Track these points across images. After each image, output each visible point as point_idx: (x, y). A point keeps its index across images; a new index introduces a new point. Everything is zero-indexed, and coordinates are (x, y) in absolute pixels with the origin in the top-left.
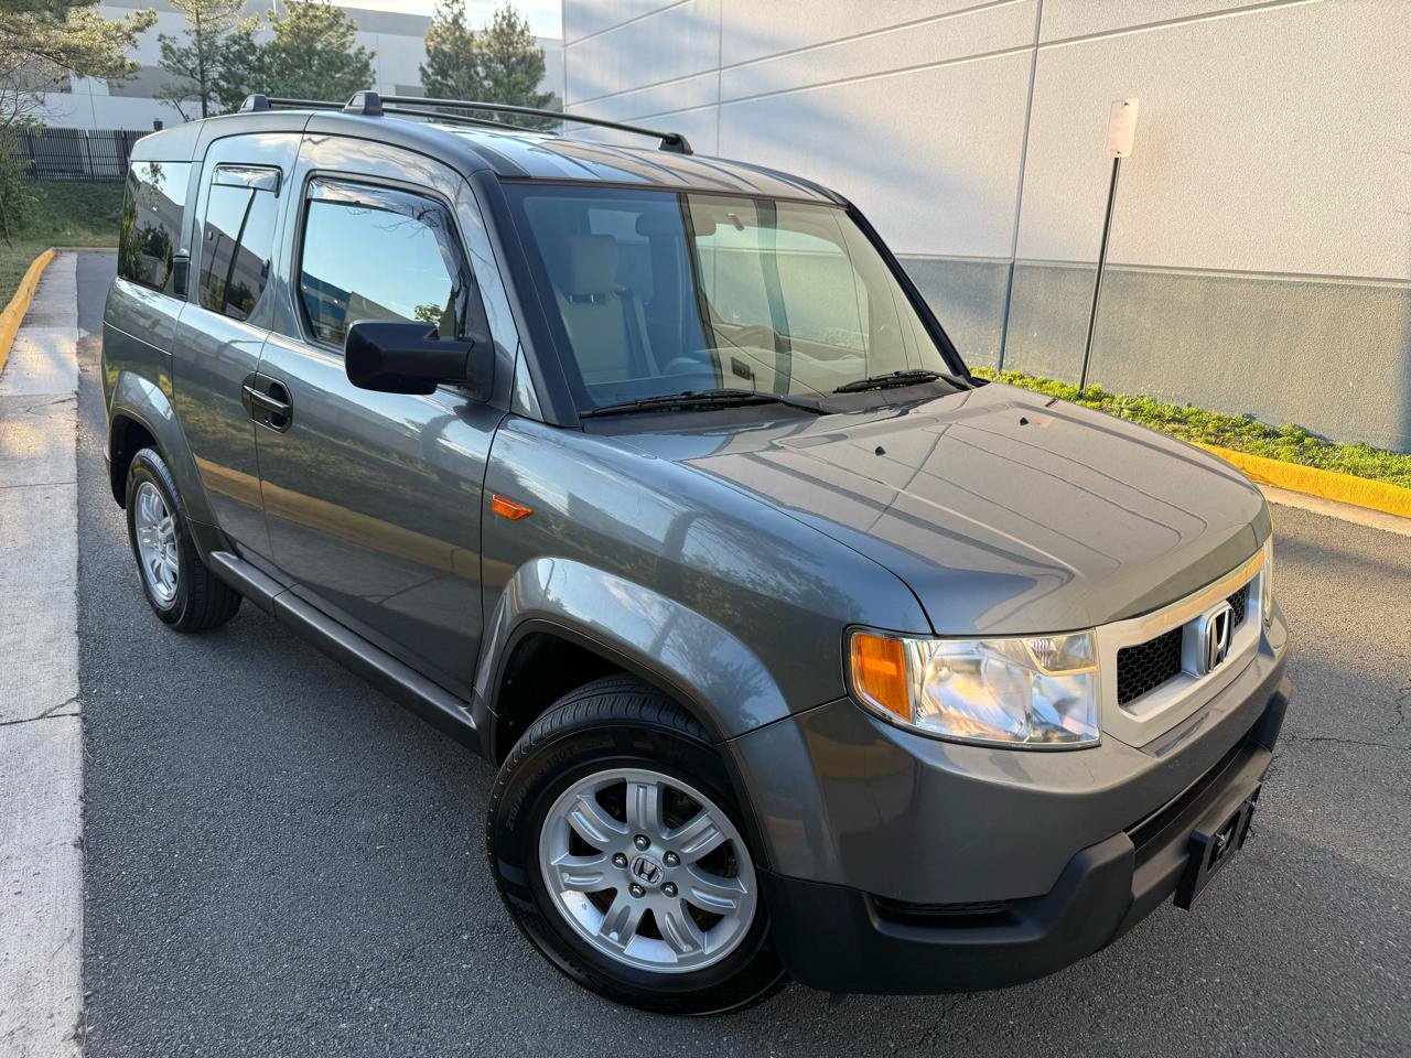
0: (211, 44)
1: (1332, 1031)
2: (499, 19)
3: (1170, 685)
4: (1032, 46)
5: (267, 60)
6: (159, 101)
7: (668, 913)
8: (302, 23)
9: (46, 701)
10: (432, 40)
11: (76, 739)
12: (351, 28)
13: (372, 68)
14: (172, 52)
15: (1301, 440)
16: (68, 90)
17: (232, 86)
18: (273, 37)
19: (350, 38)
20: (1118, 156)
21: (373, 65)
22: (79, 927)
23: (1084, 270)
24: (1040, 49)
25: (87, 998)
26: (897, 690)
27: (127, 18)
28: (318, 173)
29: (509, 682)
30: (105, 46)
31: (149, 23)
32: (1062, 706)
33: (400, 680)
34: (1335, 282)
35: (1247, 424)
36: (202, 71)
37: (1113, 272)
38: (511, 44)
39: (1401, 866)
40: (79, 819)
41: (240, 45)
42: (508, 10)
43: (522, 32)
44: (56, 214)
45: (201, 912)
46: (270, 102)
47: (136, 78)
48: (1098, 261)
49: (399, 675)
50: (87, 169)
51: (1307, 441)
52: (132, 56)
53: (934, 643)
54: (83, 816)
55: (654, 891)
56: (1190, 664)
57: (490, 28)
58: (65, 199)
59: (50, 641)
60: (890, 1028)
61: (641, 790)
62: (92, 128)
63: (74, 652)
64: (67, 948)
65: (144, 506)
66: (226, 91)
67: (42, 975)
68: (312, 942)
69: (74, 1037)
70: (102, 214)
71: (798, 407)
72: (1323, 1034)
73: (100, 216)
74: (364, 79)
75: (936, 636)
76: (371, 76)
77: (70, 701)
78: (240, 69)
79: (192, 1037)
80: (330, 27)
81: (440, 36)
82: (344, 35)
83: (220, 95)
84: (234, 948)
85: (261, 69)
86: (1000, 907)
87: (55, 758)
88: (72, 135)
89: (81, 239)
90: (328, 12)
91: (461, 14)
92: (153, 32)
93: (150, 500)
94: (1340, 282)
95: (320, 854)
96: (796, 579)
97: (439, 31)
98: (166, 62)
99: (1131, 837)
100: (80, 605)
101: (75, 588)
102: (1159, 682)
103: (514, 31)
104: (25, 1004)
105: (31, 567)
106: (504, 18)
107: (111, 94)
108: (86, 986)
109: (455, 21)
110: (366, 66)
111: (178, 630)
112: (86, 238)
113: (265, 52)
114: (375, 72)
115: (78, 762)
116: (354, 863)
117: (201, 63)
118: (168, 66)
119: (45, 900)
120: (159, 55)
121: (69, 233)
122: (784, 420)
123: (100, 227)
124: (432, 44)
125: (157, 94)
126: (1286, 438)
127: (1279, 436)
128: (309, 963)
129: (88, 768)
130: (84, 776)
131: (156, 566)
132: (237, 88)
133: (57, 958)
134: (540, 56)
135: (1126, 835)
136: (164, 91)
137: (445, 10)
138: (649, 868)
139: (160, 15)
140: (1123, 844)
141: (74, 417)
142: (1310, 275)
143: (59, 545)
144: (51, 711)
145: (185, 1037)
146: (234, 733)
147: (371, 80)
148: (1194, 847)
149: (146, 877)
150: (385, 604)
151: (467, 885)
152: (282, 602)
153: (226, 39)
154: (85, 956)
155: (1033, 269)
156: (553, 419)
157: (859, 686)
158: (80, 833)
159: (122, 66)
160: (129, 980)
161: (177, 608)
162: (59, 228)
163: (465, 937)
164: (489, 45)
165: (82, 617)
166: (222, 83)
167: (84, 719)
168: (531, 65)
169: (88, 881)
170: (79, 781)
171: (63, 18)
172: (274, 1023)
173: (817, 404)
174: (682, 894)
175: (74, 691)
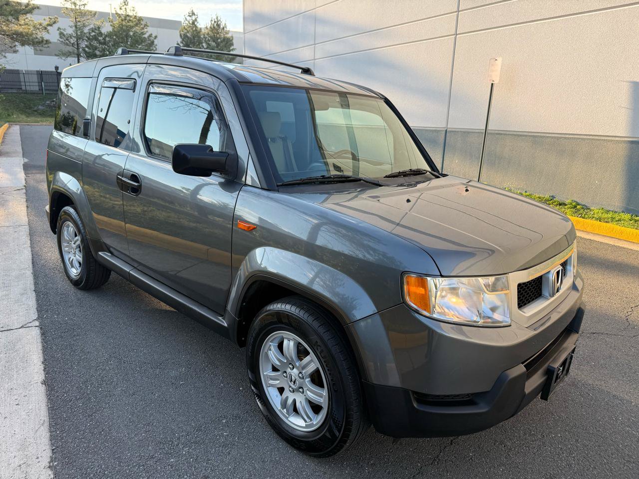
0: (82, 32)
1: (611, 456)
2: (213, 22)
3: (538, 301)
4: (454, 35)
5: (107, 39)
6: (57, 57)
8: (124, 23)
9: (23, 320)
10: (183, 31)
11: (38, 337)
12: (146, 25)
13: (155, 43)
14: (64, 35)
15: (575, 207)
16: (15, 52)
17: (91, 51)
18: (110, 29)
19: (146, 30)
20: (493, 82)
21: (156, 42)
22: (47, 419)
23: (478, 132)
24: (458, 36)
25: (53, 450)
26: (425, 300)
27: (45, 20)
28: (153, 81)
29: (244, 304)
30: (34, 32)
31: (55, 23)
32: (493, 309)
33: (190, 306)
34: (589, 137)
35: (551, 200)
36: (78, 44)
37: (491, 134)
38: (218, 33)
39: (634, 386)
40: (43, 372)
41: (95, 32)
42: (217, 18)
43: (223, 28)
44: (9, 108)
45: (102, 411)
46: (129, 51)
47: (48, 47)
48: (484, 128)
49: (190, 304)
50: (23, 88)
51: (578, 207)
52: (46, 36)
53: (441, 279)
54: (44, 370)
56: (545, 292)
57: (208, 27)
58: (13, 101)
59: (22, 294)
60: (418, 457)
62: (26, 69)
63: (34, 299)
64: (42, 428)
65: (65, 233)
66: (89, 53)
67: (32, 440)
68: (155, 424)
69: (49, 467)
70: (30, 108)
71: (370, 183)
72: (607, 457)
73: (29, 109)
74: (151, 48)
75: (442, 276)
76: (155, 47)
77: (34, 320)
78: (95, 43)
79: (103, 466)
80: (136, 25)
81: (186, 30)
82: (143, 29)
83: (86, 55)
84: (119, 427)
85: (104, 43)
86: (469, 397)
87: (29, 345)
88: (17, 72)
89: (21, 119)
90: (136, 19)
91: (196, 20)
92: (56, 26)
93: (69, 230)
94: (591, 137)
95: (155, 386)
96: (373, 254)
97: (186, 27)
98: (61, 40)
99: (525, 366)
100: (34, 279)
101: (31, 271)
102: (533, 300)
103: (220, 28)
104: (25, 453)
105: (11, 262)
106: (215, 22)
107: (35, 54)
108: (52, 445)
109: (193, 23)
110: (153, 42)
111: (80, 289)
112: (23, 118)
113: (106, 36)
114: (156, 45)
115: (40, 347)
116: (171, 390)
117: (77, 40)
118: (62, 41)
119: (30, 407)
120: (58, 37)
121: (15, 117)
122: (364, 188)
123: (29, 114)
124: (182, 33)
125: (57, 54)
126: (569, 206)
127: (566, 205)
128: (154, 433)
129: (45, 350)
130: (43, 353)
131: (71, 259)
132: (94, 51)
133: (38, 433)
134: (231, 39)
135: (522, 366)
136: (60, 53)
137: (188, 18)
138: (293, 379)
139: (60, 19)
140: (521, 369)
141: (25, 196)
142: (578, 135)
143: (23, 252)
144: (25, 325)
145: (100, 466)
146: (111, 334)
147: (155, 49)
148: (549, 373)
149: (76, 397)
150: (177, 274)
151: (223, 399)
152: (133, 274)
153: (89, 30)
154: (51, 432)
155: (455, 132)
156: (265, 187)
157: (408, 299)
158: (44, 378)
159: (42, 41)
160: (72, 442)
161: (81, 278)
162: (11, 114)
163: (224, 421)
164: (208, 34)
165: (36, 284)
166: (87, 49)
167: (41, 328)
168: (227, 43)
169: (49, 399)
170: (41, 355)
171: (17, 19)
172: (140, 460)
173: (378, 181)
175: (36, 316)
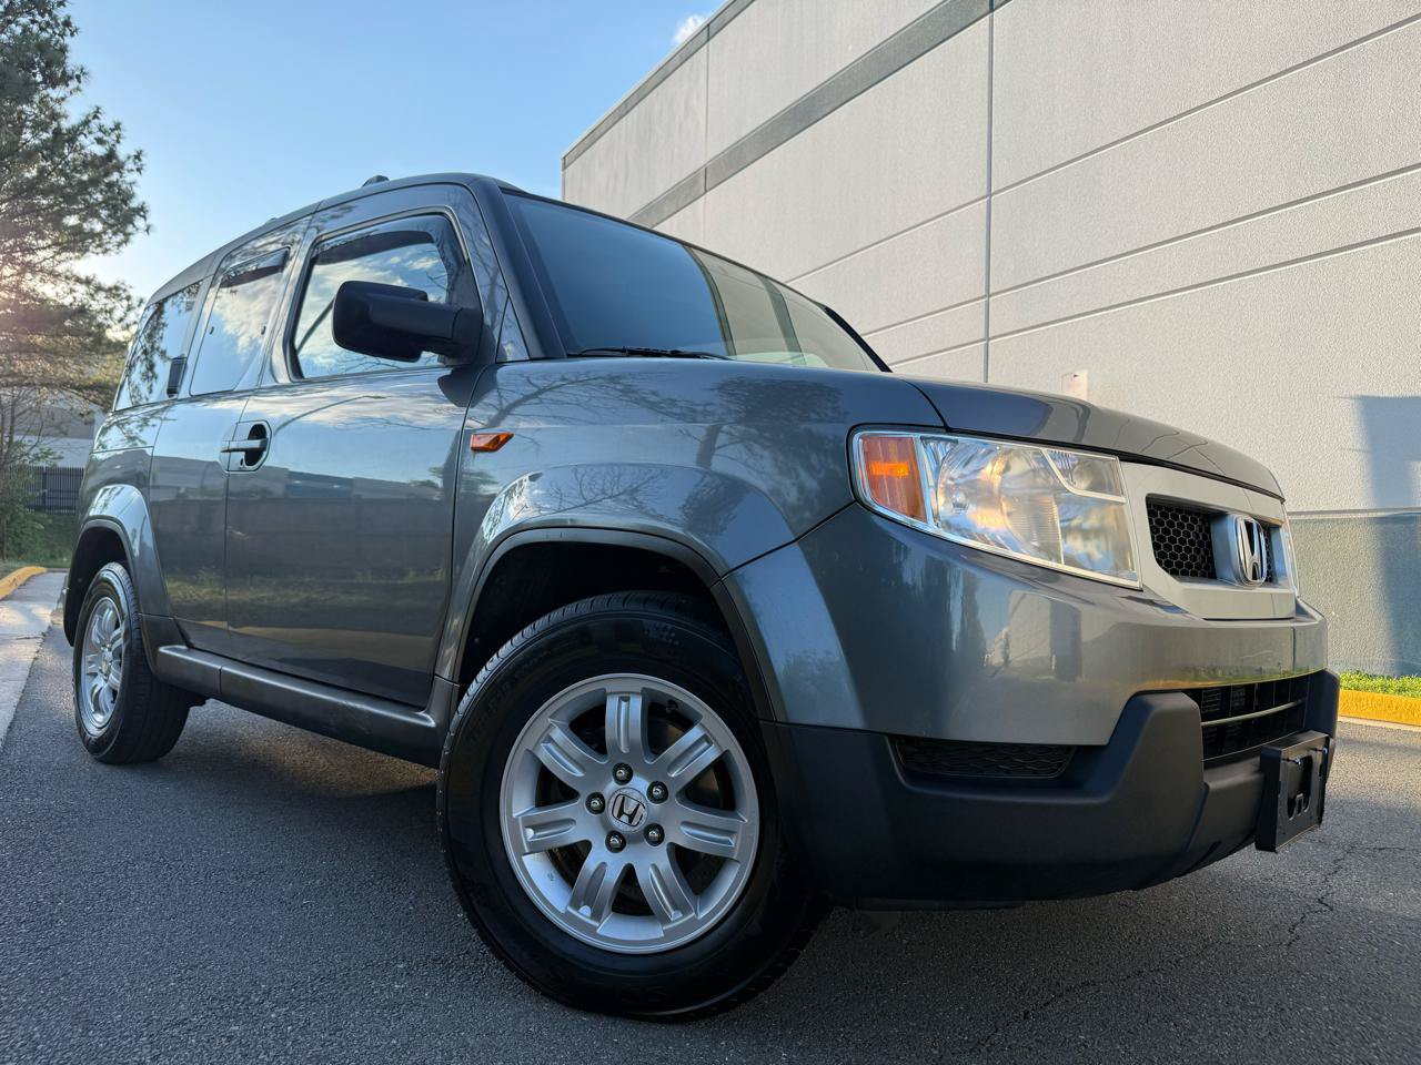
4: (984, 339)
7: (653, 866)
28: (324, 238)
55: (635, 839)
56: (1224, 573)
61: (624, 704)
65: (95, 628)
75: (949, 430)
93: (103, 618)
102: (1195, 574)
131: (96, 692)
138: (629, 809)
152: (229, 669)
156: (538, 354)
157: (867, 492)
161: (111, 729)
174: (671, 837)
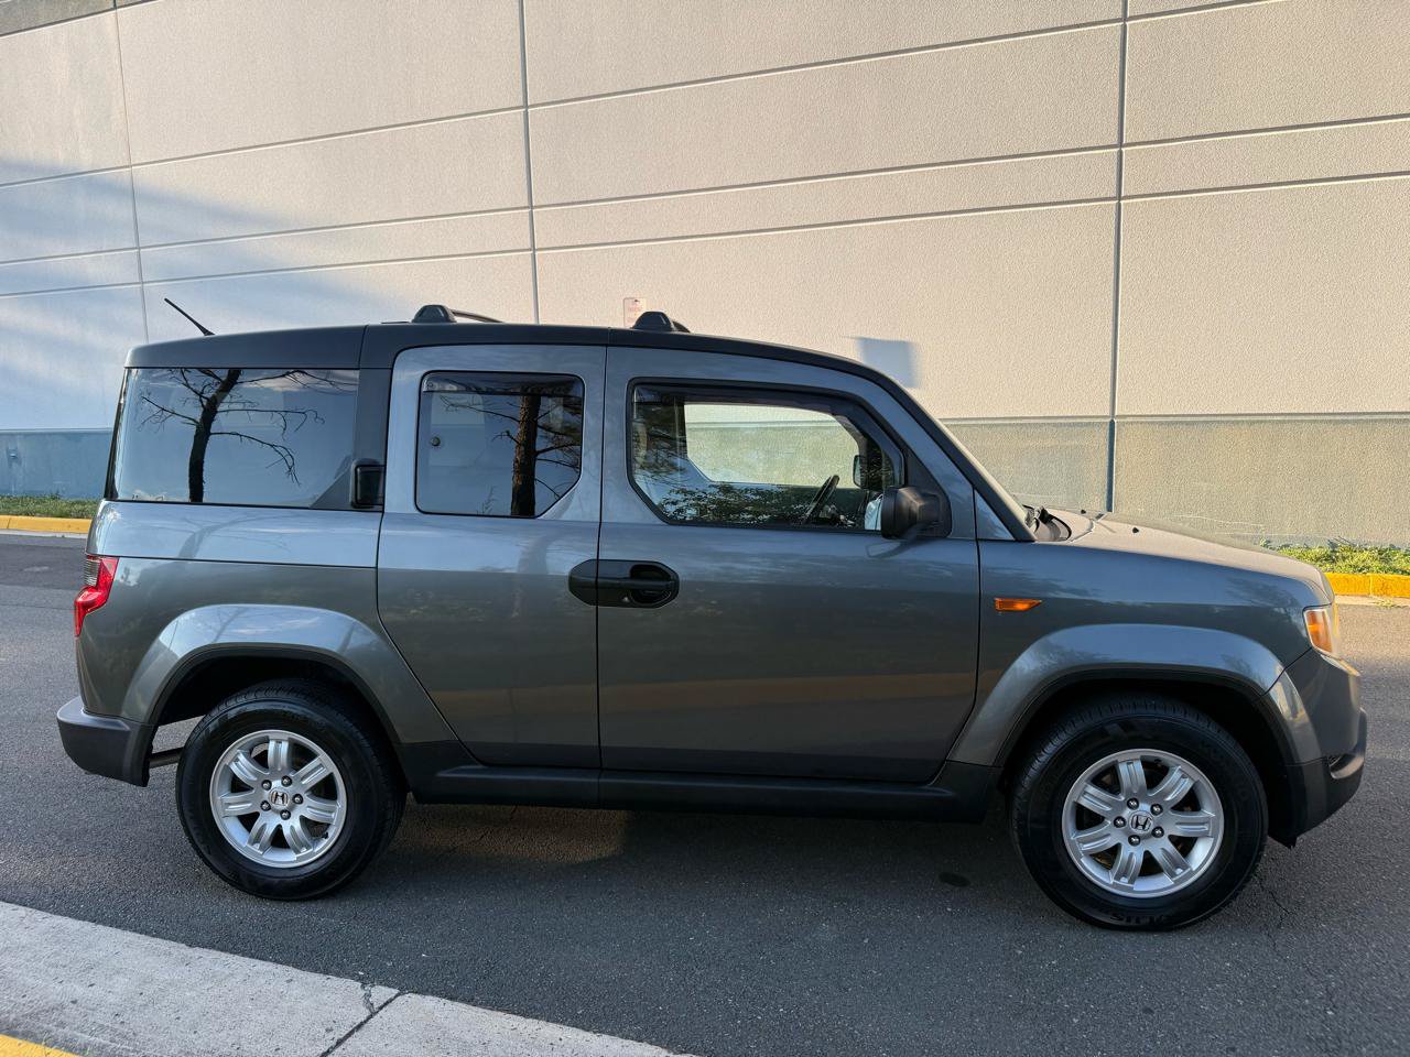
7: (1162, 849)
55: (1146, 837)
59: (186, 963)
61: (1130, 766)
100: (115, 927)
138: (1142, 821)
152: (613, 780)
157: (1312, 641)
174: (1167, 833)
